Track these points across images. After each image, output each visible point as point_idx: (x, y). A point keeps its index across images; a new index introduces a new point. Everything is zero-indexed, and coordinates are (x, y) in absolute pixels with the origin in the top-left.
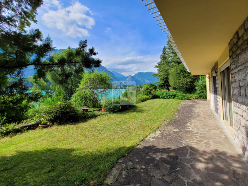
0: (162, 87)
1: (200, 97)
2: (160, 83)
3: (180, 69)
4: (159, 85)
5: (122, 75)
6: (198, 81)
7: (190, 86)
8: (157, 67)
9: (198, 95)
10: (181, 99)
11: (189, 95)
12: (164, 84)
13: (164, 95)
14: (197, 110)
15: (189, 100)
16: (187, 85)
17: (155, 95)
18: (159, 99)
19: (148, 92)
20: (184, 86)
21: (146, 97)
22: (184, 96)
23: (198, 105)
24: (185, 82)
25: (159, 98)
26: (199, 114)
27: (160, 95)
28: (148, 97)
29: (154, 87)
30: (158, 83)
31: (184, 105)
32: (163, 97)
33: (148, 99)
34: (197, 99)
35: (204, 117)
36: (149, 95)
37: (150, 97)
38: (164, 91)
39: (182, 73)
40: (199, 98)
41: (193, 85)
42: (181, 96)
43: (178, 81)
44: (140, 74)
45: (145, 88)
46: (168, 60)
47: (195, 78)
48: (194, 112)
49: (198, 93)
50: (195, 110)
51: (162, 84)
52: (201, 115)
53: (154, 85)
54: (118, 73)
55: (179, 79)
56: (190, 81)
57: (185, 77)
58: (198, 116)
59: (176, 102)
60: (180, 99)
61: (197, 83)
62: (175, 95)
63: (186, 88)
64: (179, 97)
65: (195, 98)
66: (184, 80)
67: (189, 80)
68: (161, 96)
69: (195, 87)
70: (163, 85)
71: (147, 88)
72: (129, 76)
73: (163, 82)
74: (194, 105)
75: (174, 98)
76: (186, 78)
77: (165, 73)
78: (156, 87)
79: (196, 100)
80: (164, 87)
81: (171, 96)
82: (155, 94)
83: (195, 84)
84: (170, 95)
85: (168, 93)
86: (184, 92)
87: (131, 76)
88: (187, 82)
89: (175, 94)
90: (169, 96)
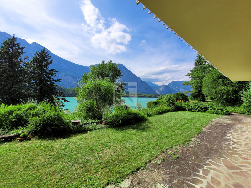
0: (195, 96)
1: (248, 111)
2: (193, 92)
3: (218, 75)
4: (192, 95)
5: (155, 84)
6: (246, 90)
7: (233, 96)
8: (189, 74)
9: (246, 110)
10: (217, 114)
11: (230, 109)
12: (198, 93)
13: (191, 107)
14: (235, 137)
15: (229, 114)
16: (228, 95)
17: (180, 107)
18: (185, 112)
19: (170, 102)
20: (223, 97)
21: (167, 108)
22: (220, 110)
23: (240, 126)
24: (225, 92)
25: (185, 110)
26: (236, 146)
27: (186, 107)
28: (170, 108)
29: (184, 97)
30: (190, 92)
31: (217, 123)
32: (190, 109)
33: (168, 111)
34: (243, 115)
35: (244, 156)
36: (171, 106)
37: (172, 108)
38: (192, 102)
39: (221, 80)
40: (247, 113)
41: (238, 94)
42: (216, 110)
43: (214, 90)
44: (174, 83)
45: (167, 98)
46: (204, 66)
47: (243, 86)
48: (227, 140)
49: (246, 107)
50: (232, 136)
51: (196, 93)
52: (241, 149)
53: (184, 95)
54: (152, 82)
55: (216, 88)
56: (233, 89)
57: (225, 85)
58: (233, 153)
59: (206, 117)
60: (214, 113)
61: (245, 92)
62: (208, 108)
63: (226, 98)
64: (214, 110)
65: (240, 113)
66: (223, 89)
67: (231, 89)
68: (187, 109)
69: (241, 99)
70: (197, 95)
71: (170, 98)
72: (163, 85)
73: (197, 91)
74: (235, 124)
75: (205, 111)
76: (227, 86)
77: (199, 81)
78: (186, 96)
79: (241, 117)
80: (199, 96)
81: (202, 108)
82: (180, 105)
83: (240, 94)
84: (200, 107)
85: (198, 105)
86: (223, 104)
87: (165, 85)
88: (228, 91)
89: (208, 106)
90: (198, 109)
